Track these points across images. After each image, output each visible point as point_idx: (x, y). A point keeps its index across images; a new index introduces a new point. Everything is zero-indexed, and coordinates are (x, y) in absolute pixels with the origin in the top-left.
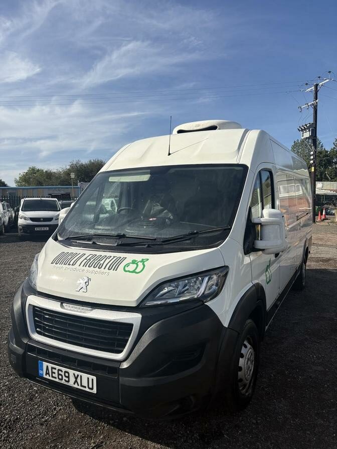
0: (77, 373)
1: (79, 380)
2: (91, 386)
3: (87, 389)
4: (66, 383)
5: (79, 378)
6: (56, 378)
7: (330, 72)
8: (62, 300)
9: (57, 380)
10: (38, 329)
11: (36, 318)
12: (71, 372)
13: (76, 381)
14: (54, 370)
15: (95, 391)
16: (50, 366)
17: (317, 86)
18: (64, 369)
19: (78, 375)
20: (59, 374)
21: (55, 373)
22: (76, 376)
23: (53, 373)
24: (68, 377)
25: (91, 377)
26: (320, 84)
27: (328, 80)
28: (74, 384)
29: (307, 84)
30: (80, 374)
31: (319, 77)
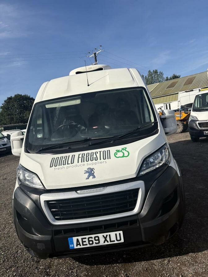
0: (105, 234)
1: (108, 239)
2: (118, 239)
3: (116, 242)
4: (97, 245)
5: (108, 237)
6: (87, 245)
7: (101, 46)
8: (75, 189)
9: (88, 246)
10: (56, 217)
11: (52, 210)
12: (100, 235)
13: (106, 240)
14: (84, 240)
15: (122, 241)
16: (80, 238)
17: (95, 54)
18: (93, 236)
19: (107, 235)
20: (89, 241)
21: (85, 242)
22: (105, 237)
23: (83, 242)
24: (99, 240)
25: (118, 233)
26: (97, 53)
27: (101, 51)
28: (104, 242)
29: (89, 53)
30: (108, 234)
31: (96, 49)
